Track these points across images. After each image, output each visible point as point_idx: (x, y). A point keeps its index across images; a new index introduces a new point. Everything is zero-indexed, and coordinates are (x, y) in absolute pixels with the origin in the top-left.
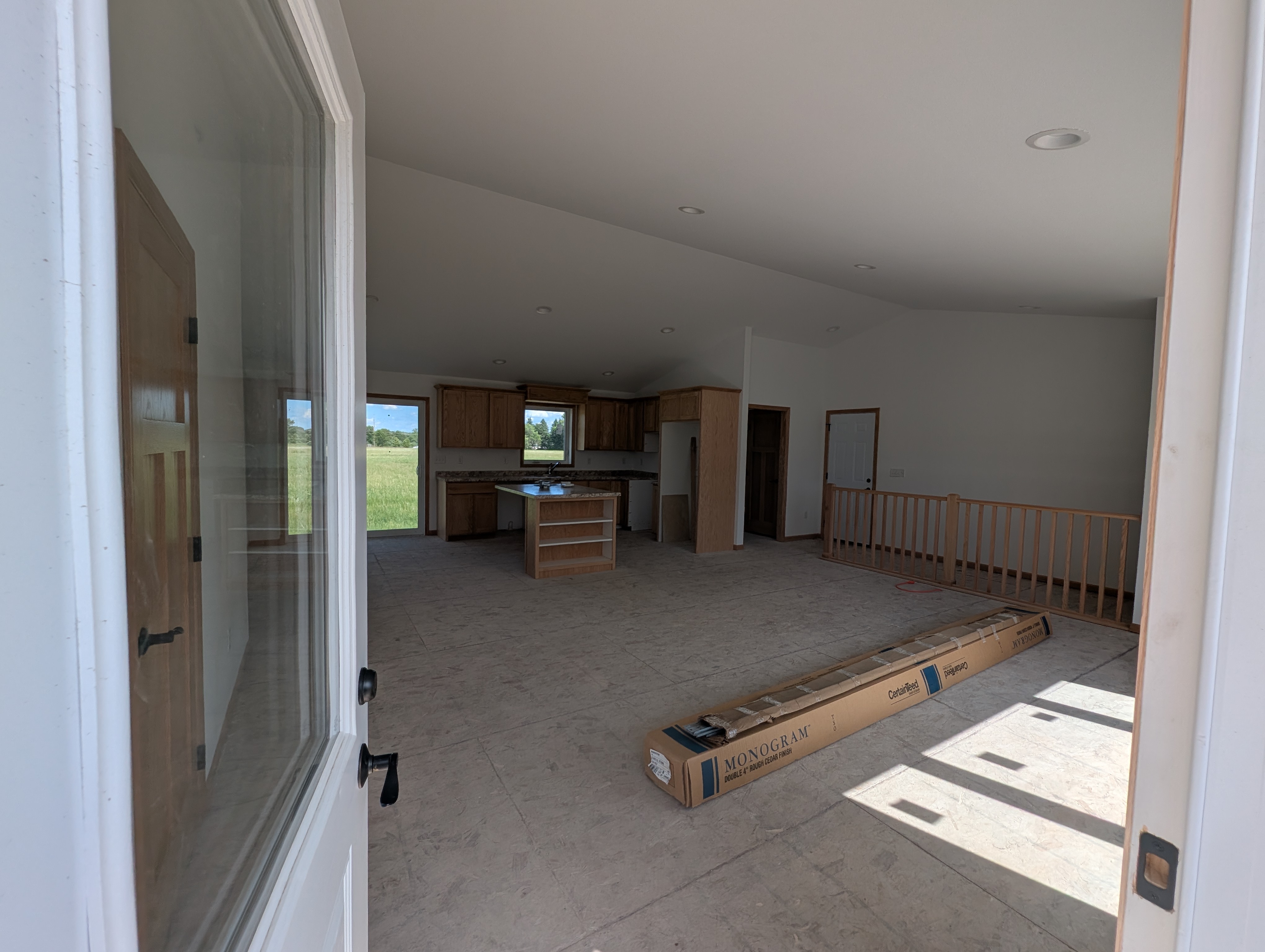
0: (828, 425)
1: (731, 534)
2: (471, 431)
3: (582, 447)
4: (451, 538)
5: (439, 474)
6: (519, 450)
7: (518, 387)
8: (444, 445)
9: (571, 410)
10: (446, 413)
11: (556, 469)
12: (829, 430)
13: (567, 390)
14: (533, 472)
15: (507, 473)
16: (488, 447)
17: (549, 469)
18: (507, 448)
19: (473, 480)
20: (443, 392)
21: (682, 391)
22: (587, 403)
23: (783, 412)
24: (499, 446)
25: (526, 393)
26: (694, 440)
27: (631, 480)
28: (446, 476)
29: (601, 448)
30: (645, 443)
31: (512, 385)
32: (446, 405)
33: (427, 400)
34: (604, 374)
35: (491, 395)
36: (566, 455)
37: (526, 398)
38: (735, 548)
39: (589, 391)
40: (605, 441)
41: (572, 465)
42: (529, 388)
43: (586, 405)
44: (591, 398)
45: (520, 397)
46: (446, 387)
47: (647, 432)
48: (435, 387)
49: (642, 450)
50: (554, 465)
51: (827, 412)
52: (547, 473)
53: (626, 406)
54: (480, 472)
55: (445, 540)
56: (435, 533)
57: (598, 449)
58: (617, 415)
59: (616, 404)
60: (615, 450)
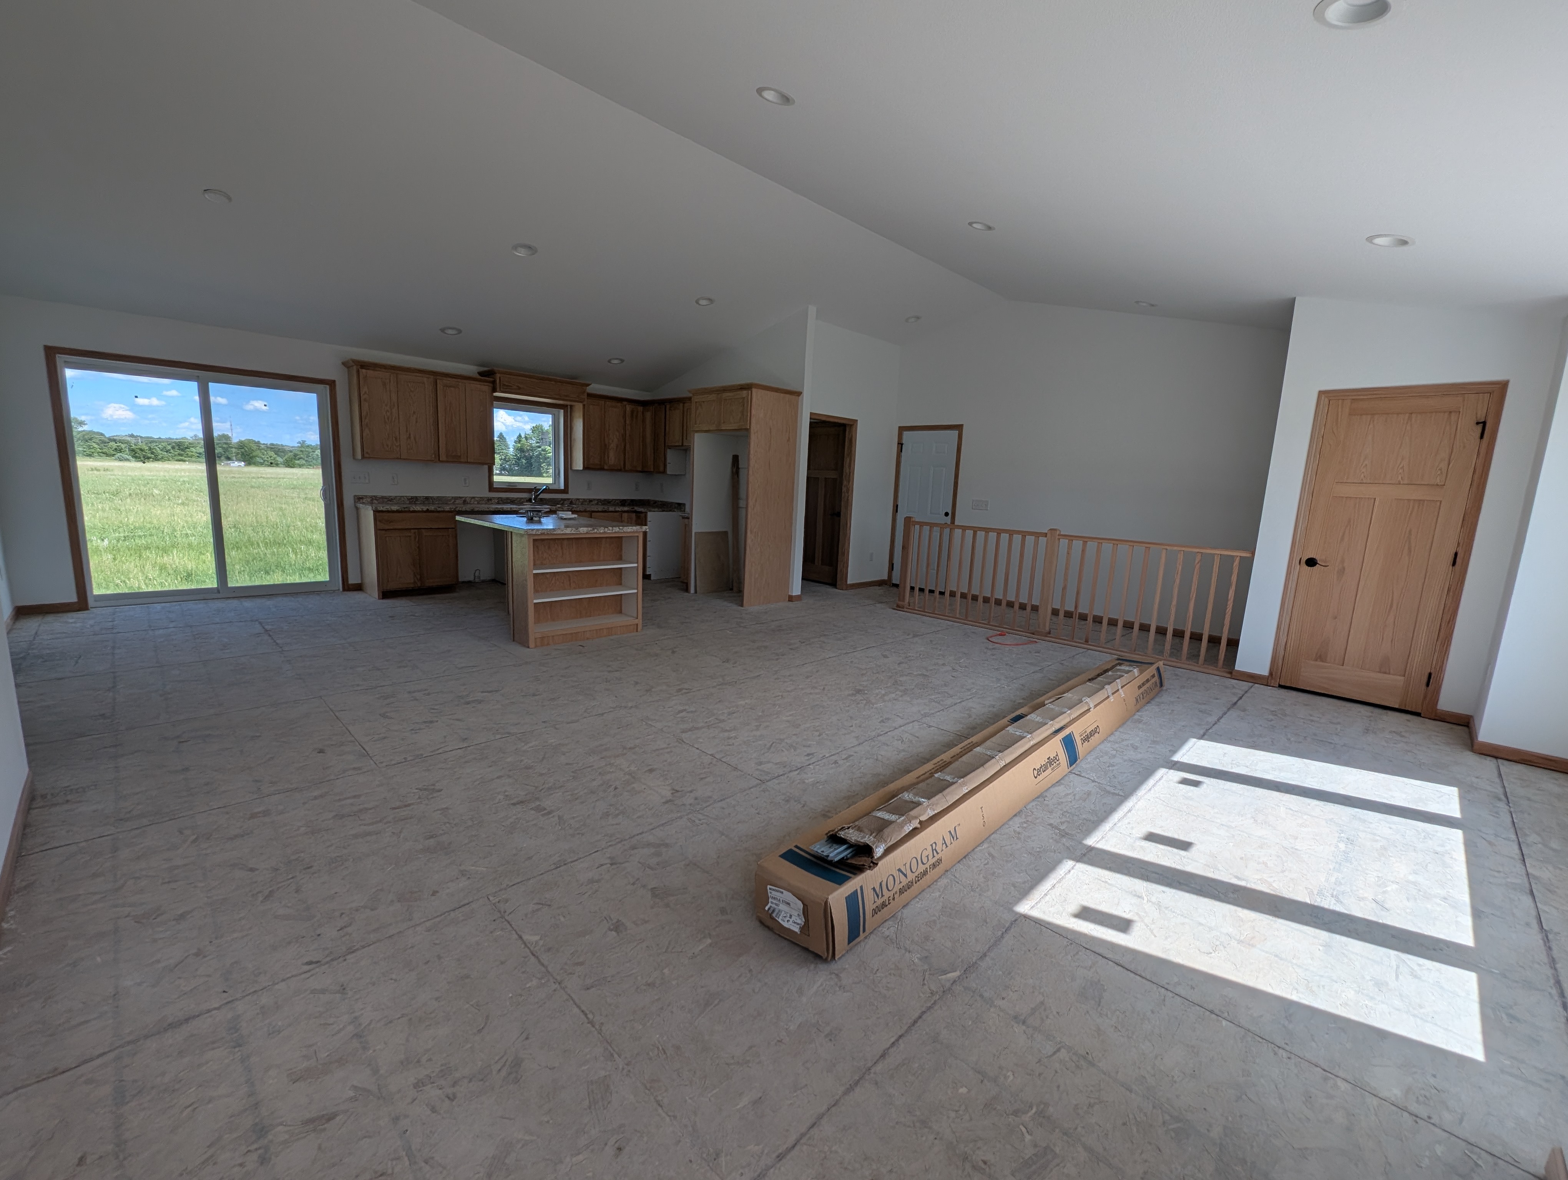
0: (900, 445)
1: (786, 582)
2: (410, 435)
3: (578, 463)
4: (386, 594)
5: (359, 499)
6: (486, 467)
7: (480, 374)
8: (366, 455)
9: (562, 411)
10: (365, 406)
11: (542, 496)
12: (901, 451)
13: (556, 381)
14: (507, 499)
15: (468, 500)
16: (437, 459)
17: (532, 495)
18: (467, 462)
19: (418, 508)
20: (358, 372)
21: (725, 389)
22: (585, 403)
23: (848, 425)
24: (455, 459)
25: (494, 382)
26: (736, 459)
27: (650, 511)
28: (371, 503)
29: (606, 467)
30: (668, 461)
31: (471, 369)
32: (365, 393)
33: (332, 384)
34: (609, 361)
35: (438, 381)
36: (556, 476)
37: (494, 390)
38: (791, 599)
39: (588, 385)
40: (612, 458)
41: (565, 491)
42: (498, 376)
43: (584, 405)
44: (590, 395)
45: (486, 388)
46: (363, 365)
47: (670, 447)
48: (344, 364)
49: (664, 472)
50: (540, 489)
51: (900, 427)
52: (530, 500)
53: (640, 409)
54: (427, 498)
55: (377, 596)
56: (359, 588)
57: (603, 469)
58: (628, 422)
59: (627, 406)
60: (626, 471)
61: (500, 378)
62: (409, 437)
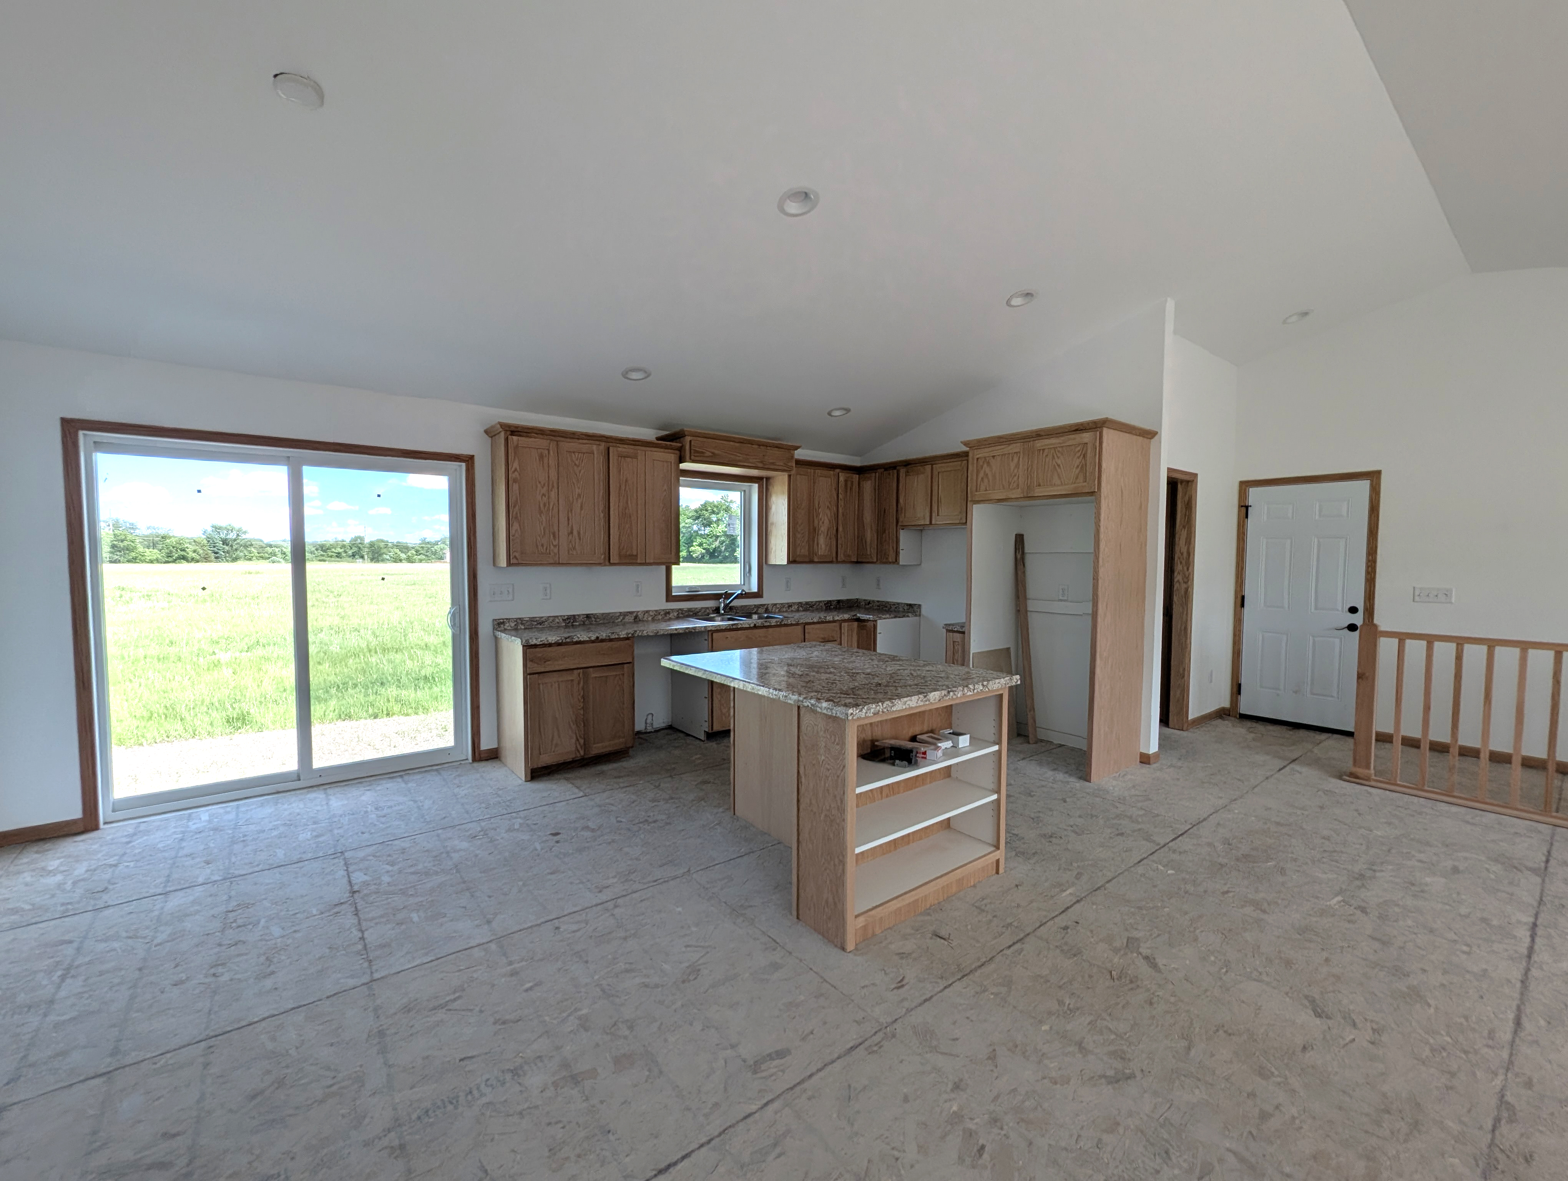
0: (1244, 509)
1: (1134, 731)
2: (572, 529)
3: (779, 554)
4: (536, 774)
5: (499, 624)
6: (664, 567)
7: (664, 438)
8: (513, 561)
9: (756, 486)
10: (515, 487)
11: (738, 603)
12: (1247, 517)
13: (760, 444)
14: (689, 610)
15: (640, 616)
16: (608, 561)
17: (720, 603)
18: (641, 563)
19: (583, 636)
20: (507, 440)
21: (1039, 435)
22: (793, 472)
24: (629, 559)
25: (681, 449)
26: (1020, 540)
27: (880, 618)
28: (516, 629)
29: (816, 560)
30: (901, 546)
31: (649, 434)
32: (516, 470)
33: (469, 460)
34: (829, 414)
35: (611, 449)
36: (746, 573)
37: (682, 460)
39: (797, 448)
40: (823, 545)
41: (758, 595)
42: (688, 439)
43: (790, 476)
44: (800, 463)
45: (672, 457)
46: (514, 430)
47: (904, 527)
48: (486, 432)
49: (896, 561)
50: (734, 594)
51: (1241, 482)
52: (717, 610)
53: (856, 477)
54: (588, 616)
55: (523, 779)
56: (494, 755)
57: (811, 562)
58: (840, 496)
59: (840, 474)
60: (837, 562)
61: (690, 441)
62: (572, 533)
